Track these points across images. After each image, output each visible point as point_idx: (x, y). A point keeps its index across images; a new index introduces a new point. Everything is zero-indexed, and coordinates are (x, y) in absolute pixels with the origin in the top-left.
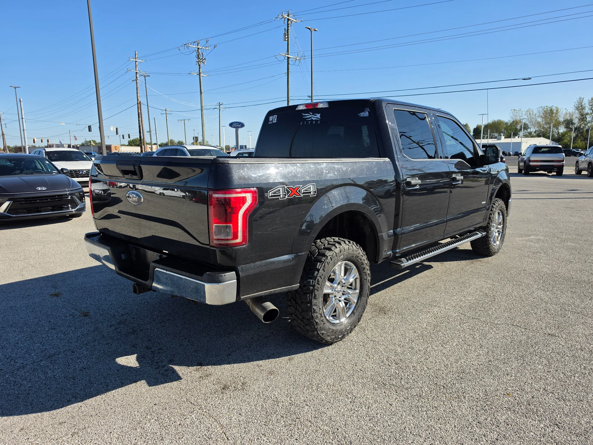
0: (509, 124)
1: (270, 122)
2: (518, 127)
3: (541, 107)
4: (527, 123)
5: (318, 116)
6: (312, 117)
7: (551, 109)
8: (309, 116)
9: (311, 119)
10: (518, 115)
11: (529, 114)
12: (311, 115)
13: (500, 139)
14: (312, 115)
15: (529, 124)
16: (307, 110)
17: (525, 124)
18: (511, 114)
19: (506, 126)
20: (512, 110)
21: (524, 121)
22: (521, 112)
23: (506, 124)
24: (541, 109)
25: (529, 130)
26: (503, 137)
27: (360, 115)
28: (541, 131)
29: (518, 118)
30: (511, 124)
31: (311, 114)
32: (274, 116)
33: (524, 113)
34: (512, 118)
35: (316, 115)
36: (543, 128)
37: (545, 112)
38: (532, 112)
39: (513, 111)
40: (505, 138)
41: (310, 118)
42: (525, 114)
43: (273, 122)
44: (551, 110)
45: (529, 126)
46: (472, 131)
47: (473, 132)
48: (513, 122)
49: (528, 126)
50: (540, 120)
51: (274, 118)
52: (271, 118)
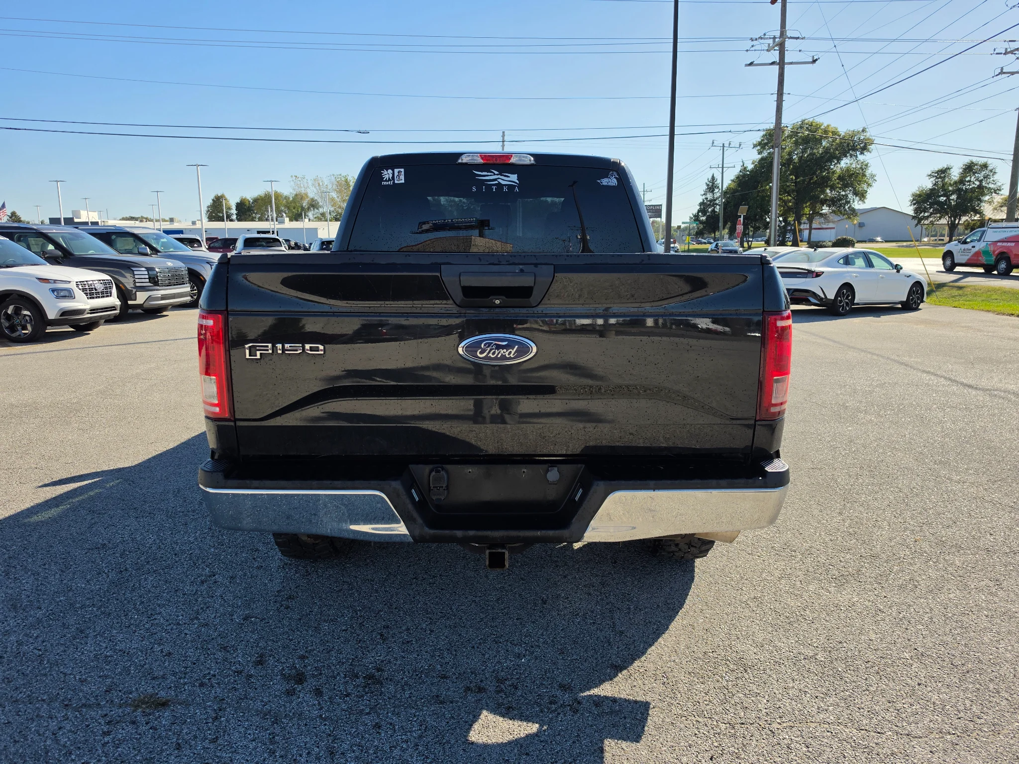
0: (291, 199)
1: (386, 181)
2: (305, 204)
3: (334, 175)
4: (316, 198)
5: (514, 178)
6: (499, 178)
7: (347, 179)
8: (491, 176)
9: (497, 182)
10: (302, 186)
11: (317, 185)
12: (495, 174)
13: (283, 222)
14: (497, 175)
15: (319, 200)
16: (483, 164)
17: (312, 200)
18: (292, 183)
19: (287, 202)
20: (292, 176)
21: (311, 195)
22: (305, 180)
23: (286, 198)
24: (333, 178)
25: (321, 210)
26: (287, 220)
27: (602, 182)
28: (337, 212)
29: (303, 191)
30: (294, 199)
31: (496, 172)
32: (396, 171)
33: (310, 183)
34: (294, 189)
35: (509, 177)
36: (340, 207)
37: (339, 184)
38: (322, 181)
39: (294, 178)
40: (291, 220)
41: (495, 180)
42: (313, 185)
43: (396, 182)
44: (346, 181)
45: (321, 204)
46: (234, 207)
47: (236, 210)
48: (296, 195)
49: (318, 203)
50: (334, 195)
51: (396, 174)
52: (387, 174)
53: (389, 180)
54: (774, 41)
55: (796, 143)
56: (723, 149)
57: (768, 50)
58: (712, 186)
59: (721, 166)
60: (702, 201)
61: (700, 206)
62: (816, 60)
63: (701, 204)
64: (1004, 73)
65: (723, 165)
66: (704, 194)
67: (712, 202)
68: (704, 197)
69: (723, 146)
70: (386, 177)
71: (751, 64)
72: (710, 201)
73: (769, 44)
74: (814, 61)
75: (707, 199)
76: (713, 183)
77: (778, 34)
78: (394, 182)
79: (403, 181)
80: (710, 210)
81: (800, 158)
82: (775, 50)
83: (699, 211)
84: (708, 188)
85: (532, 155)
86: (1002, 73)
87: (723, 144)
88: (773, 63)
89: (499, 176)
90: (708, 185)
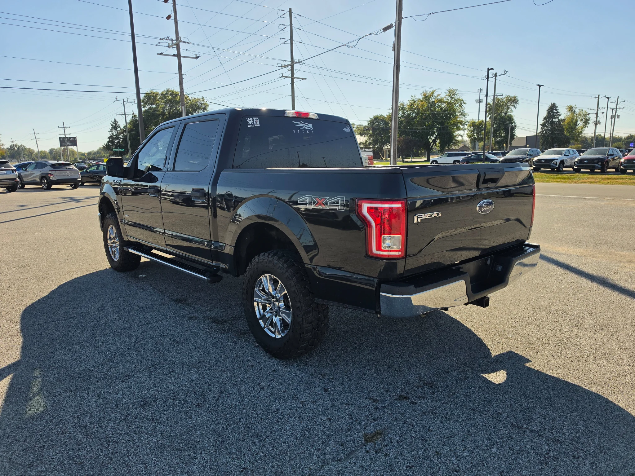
1: (250, 125)
5: (310, 126)
9: (304, 128)
12: (302, 124)
14: (303, 124)
16: (297, 118)
27: (345, 130)
31: (303, 123)
32: (254, 118)
35: (308, 125)
43: (255, 126)
51: (255, 121)
52: (250, 120)
53: (252, 124)
54: (172, 42)
55: (166, 103)
56: (124, 103)
57: (168, 47)
58: (116, 126)
59: (124, 113)
60: (110, 135)
61: (109, 139)
62: (198, 57)
63: (109, 138)
64: (284, 77)
65: (125, 113)
66: (111, 131)
67: (117, 137)
68: (111, 133)
69: (124, 101)
70: (250, 122)
71: (161, 54)
72: (116, 135)
73: (169, 44)
74: (197, 58)
75: (113, 134)
76: (116, 124)
77: (174, 38)
78: (254, 126)
79: (259, 125)
80: (116, 141)
81: (169, 112)
82: (173, 47)
83: (108, 142)
84: (113, 127)
85: (317, 114)
86: (283, 76)
87: (123, 100)
88: (174, 55)
89: (304, 125)
90: (112, 125)
